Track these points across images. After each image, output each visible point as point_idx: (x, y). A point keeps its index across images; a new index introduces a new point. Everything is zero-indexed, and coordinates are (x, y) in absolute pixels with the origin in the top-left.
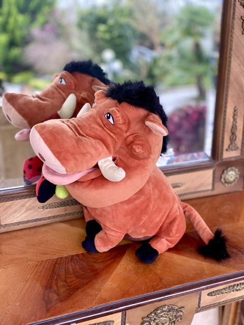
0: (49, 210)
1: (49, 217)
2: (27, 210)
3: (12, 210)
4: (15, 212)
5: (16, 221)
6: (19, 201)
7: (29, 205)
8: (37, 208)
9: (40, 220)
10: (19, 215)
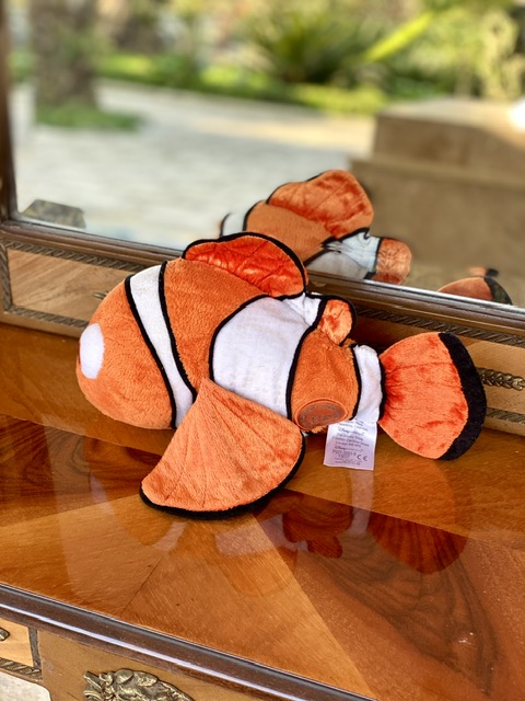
2: (67, 291)
3: (36, 278)
4: (43, 285)
6: (52, 259)
7: (74, 280)
8: (91, 292)
10: (50, 295)
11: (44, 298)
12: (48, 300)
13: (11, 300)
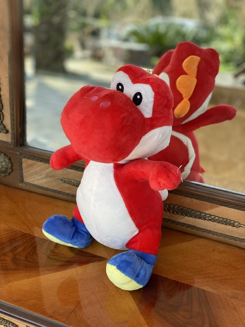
0: (68, 185)
1: (68, 194)
2: (47, 176)
3: (34, 171)
4: (36, 173)
5: (36, 183)
6: (40, 163)
7: (50, 172)
8: (56, 178)
9: (59, 192)
10: (39, 178)
11: (37, 179)
12: (38, 180)
13: (23, 179)
